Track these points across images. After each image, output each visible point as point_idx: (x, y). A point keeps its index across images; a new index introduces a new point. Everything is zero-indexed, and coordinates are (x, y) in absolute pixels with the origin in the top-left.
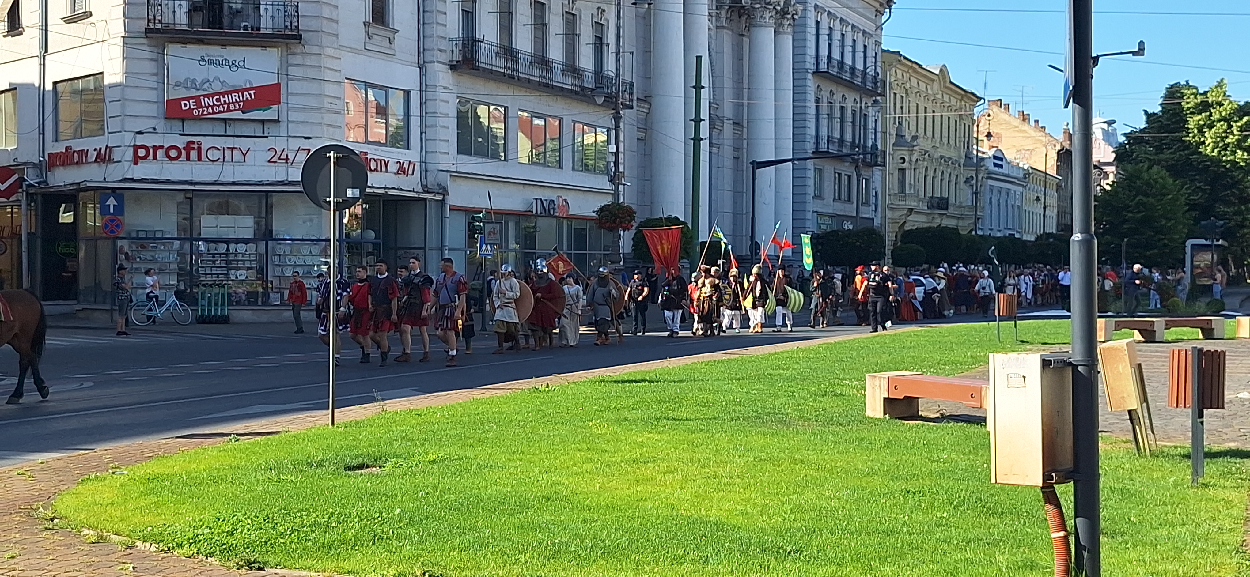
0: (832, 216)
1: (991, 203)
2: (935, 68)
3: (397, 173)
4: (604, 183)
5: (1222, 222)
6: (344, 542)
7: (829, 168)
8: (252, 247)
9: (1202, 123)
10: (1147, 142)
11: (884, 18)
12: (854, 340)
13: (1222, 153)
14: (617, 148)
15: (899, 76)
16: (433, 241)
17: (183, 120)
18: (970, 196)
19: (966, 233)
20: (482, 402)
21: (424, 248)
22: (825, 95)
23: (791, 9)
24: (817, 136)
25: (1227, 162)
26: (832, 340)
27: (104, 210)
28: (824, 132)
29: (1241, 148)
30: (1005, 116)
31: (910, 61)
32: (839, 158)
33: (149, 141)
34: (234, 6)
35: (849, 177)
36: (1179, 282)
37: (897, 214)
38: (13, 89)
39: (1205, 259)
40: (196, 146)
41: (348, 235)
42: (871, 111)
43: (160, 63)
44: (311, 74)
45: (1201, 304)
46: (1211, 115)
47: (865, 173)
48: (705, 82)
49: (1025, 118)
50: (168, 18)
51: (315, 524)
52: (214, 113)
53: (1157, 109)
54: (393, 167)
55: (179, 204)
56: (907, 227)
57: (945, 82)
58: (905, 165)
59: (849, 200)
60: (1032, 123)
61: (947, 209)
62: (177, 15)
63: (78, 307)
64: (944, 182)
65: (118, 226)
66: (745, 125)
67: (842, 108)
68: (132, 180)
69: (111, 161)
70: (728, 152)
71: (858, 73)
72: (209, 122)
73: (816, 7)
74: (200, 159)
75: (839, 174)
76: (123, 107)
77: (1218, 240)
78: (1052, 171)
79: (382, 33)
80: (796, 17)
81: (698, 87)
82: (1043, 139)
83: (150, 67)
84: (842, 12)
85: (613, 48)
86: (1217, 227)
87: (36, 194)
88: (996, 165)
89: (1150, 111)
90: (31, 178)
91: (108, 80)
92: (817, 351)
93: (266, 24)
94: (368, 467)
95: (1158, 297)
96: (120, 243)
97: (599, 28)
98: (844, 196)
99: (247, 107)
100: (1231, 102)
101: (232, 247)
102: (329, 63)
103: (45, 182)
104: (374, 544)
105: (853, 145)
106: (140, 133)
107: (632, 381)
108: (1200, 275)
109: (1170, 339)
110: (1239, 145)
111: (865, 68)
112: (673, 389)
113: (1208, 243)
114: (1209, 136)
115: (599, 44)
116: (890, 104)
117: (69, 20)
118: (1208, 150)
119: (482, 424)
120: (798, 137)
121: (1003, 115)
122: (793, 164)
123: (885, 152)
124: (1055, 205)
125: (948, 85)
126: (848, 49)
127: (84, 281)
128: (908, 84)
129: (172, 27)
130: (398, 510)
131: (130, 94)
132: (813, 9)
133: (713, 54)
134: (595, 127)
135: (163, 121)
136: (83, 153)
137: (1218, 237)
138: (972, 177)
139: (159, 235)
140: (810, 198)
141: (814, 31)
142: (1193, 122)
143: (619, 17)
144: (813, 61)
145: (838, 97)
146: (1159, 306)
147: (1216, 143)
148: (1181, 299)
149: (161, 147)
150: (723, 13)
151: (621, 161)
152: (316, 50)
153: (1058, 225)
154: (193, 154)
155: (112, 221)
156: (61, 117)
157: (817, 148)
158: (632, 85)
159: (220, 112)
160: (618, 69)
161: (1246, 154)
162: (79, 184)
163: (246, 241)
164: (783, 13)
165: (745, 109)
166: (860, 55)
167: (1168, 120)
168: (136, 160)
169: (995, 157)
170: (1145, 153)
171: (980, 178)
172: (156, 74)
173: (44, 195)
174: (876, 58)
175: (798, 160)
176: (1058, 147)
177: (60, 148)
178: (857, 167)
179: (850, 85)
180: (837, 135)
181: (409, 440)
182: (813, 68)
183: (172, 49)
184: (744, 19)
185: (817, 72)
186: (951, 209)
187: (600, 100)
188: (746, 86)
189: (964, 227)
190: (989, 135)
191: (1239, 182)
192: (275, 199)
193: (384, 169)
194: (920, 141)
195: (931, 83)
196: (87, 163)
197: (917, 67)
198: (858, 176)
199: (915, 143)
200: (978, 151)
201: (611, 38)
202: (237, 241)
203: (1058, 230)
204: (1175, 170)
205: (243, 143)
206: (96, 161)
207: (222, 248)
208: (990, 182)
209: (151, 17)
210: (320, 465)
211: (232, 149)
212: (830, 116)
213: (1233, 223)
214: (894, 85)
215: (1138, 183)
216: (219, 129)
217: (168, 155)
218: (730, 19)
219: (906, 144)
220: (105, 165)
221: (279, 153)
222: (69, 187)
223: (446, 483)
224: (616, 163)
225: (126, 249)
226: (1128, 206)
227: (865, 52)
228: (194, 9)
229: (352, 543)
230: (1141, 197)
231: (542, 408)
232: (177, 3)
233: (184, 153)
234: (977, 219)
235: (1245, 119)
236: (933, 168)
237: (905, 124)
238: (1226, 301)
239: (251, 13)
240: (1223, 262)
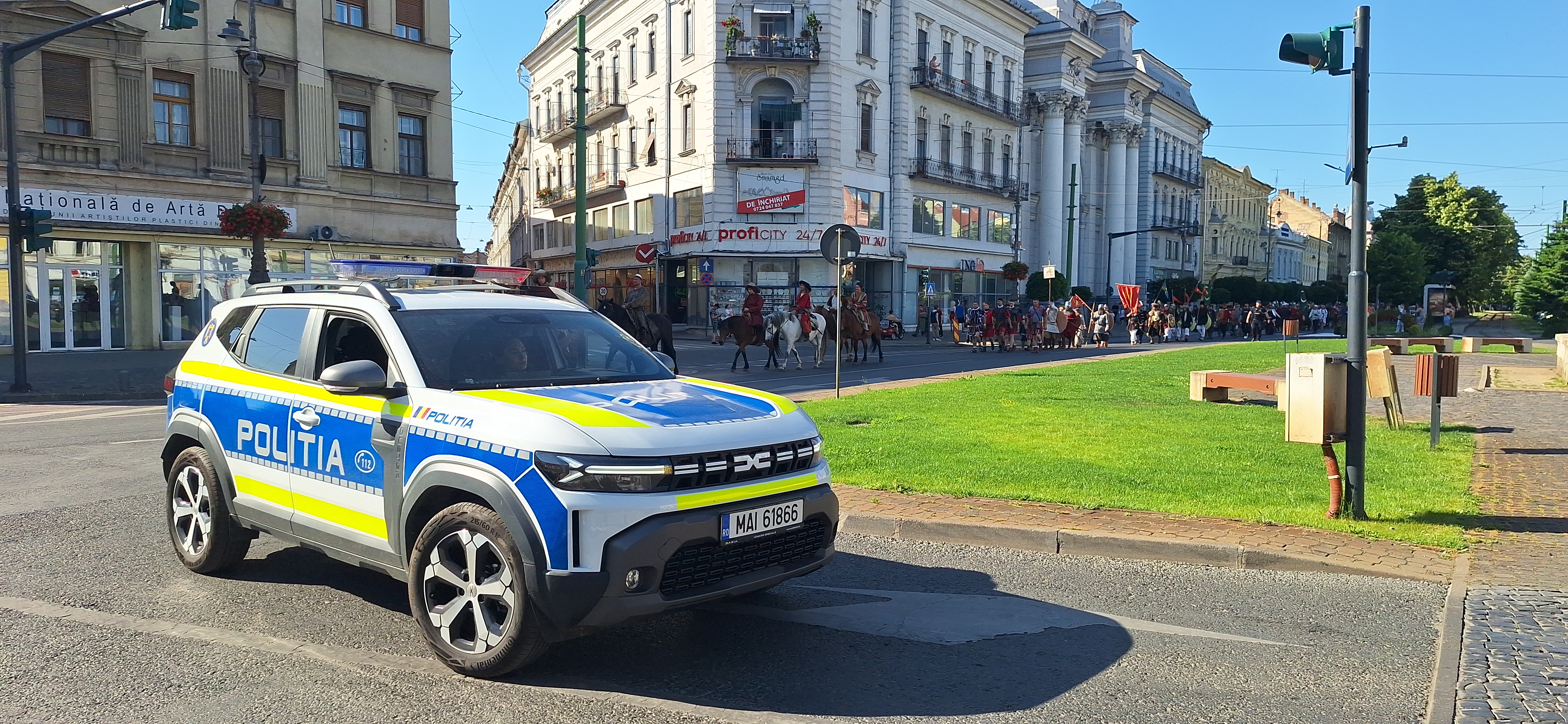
0: (1164, 270)
1: (1279, 260)
2: (1241, 169)
3: (875, 245)
4: (1008, 250)
5: (1452, 272)
6: (849, 465)
7: (1163, 237)
8: (787, 291)
9: (1438, 203)
10: (1397, 217)
11: (1204, 135)
12: (1180, 351)
13: (1454, 224)
14: (1017, 226)
15: (1215, 174)
16: (896, 287)
17: (747, 214)
18: (1264, 256)
19: (1260, 280)
20: (929, 386)
21: (893, 292)
22: (1161, 188)
23: (1138, 131)
24: (1155, 217)
25: (1457, 230)
26: (1164, 351)
27: (702, 269)
28: (1160, 213)
29: (1468, 221)
30: (1291, 201)
31: (1223, 164)
32: (1170, 230)
33: (728, 227)
34: (778, 143)
35: (1177, 243)
36: (1418, 314)
37: (1210, 268)
38: (651, 197)
39: (1440, 297)
40: (755, 230)
41: (844, 284)
42: (1194, 198)
43: (734, 179)
44: (824, 183)
45: (1435, 329)
46: (1445, 197)
47: (1188, 240)
48: (1077, 181)
49: (1305, 201)
50: (739, 152)
51: (831, 454)
52: (766, 209)
53: (1405, 194)
54: (872, 241)
55: (745, 265)
56: (1218, 277)
57: (1247, 178)
58: (1216, 235)
59: (1177, 258)
60: (1311, 205)
61: (1247, 264)
62: (745, 150)
63: (687, 327)
64: (1245, 246)
65: (710, 279)
66: (1104, 209)
67: (1173, 197)
68: (718, 251)
69: (706, 239)
70: (1092, 227)
71: (1184, 173)
72: (763, 215)
73: (1156, 129)
74: (757, 238)
75: (1170, 242)
76: (713, 206)
77: (1449, 285)
78: (1325, 238)
79: (867, 156)
80: (1141, 136)
81: (1073, 185)
82: (1319, 216)
83: (728, 182)
84: (1173, 131)
85: (1015, 161)
86: (1449, 276)
87: (664, 260)
88: (1283, 234)
89: (1400, 195)
90: (661, 251)
91: (705, 191)
92: (1153, 358)
93: (797, 153)
94: (860, 423)
95: (1402, 324)
96: (711, 289)
97: (1007, 148)
98: (1173, 256)
99: (785, 205)
100: (1461, 188)
101: (775, 291)
102: (834, 177)
103: (669, 253)
104: (867, 467)
105: (1180, 221)
106: (722, 222)
107: (1027, 375)
108: (1434, 310)
109: (1412, 353)
110: (1466, 218)
111: (1190, 170)
112: (1055, 381)
113: (1442, 287)
114: (1444, 213)
115: (1006, 158)
116: (1207, 193)
117: (682, 155)
118: (1442, 222)
119: (930, 399)
120: (1141, 217)
121: (1288, 200)
122: (1138, 234)
123: (1203, 226)
124: (1327, 261)
125: (1250, 180)
126: (1178, 157)
127: (690, 313)
128: (1221, 180)
129: (741, 157)
130: (881, 449)
131: (718, 199)
132: (1154, 131)
133: (1083, 163)
134: (1002, 213)
135: (736, 215)
136: (690, 235)
137: (1449, 283)
138: (1266, 243)
139: (733, 284)
140: (1149, 258)
141: (1154, 146)
142: (1432, 202)
143: (1020, 141)
144: (1153, 165)
145: (1170, 189)
146: (1403, 331)
147: (1449, 218)
148: (1420, 325)
149: (735, 231)
150: (1091, 135)
151: (1019, 235)
152: (826, 169)
153: (1328, 275)
154: (753, 235)
155: (707, 276)
156: (678, 215)
157: (1154, 224)
158: (1027, 185)
159: (769, 209)
160: (1019, 175)
161: (1471, 224)
162: (687, 254)
163: (783, 288)
164: (1133, 134)
165: (1105, 199)
166: (1186, 161)
167: (1413, 200)
168: (721, 239)
169: (1283, 229)
170: (1395, 224)
171: (1271, 243)
172: (732, 187)
173: (668, 260)
174: (1198, 162)
175: (1141, 232)
176: (1330, 222)
177: (677, 233)
178: (1183, 236)
179: (1179, 181)
180: (1169, 215)
181: (885, 407)
182: (1153, 170)
183: (742, 170)
184: (1105, 139)
185: (1155, 173)
186: (1249, 265)
187: (1007, 195)
188: (1105, 183)
189: (1259, 277)
190: (1279, 214)
191: (1467, 244)
192: (801, 263)
193: (868, 242)
194: (1229, 218)
195: (1237, 178)
196: (693, 241)
197: (1227, 168)
198: (1184, 242)
199: (1225, 220)
200: (1270, 225)
201: (1014, 154)
202: (778, 288)
203: (1328, 278)
204: (1418, 236)
205: (782, 228)
206: (697, 240)
207: (770, 292)
208: (1279, 246)
209: (730, 152)
210: (832, 420)
211: (776, 231)
212: (1164, 203)
213: (1460, 273)
214: (1211, 181)
215: (1390, 245)
216: (768, 219)
217: (738, 236)
218: (1095, 139)
219: (1219, 221)
220: (702, 242)
221: (803, 233)
222: (682, 256)
223: (909, 433)
224: (1016, 236)
225: (714, 292)
226: (1382, 261)
227: (1190, 159)
228: (754, 145)
229: (853, 467)
230: (1391, 255)
231: (968, 390)
232: (745, 142)
233: (747, 234)
234: (1269, 271)
235: (1472, 199)
236: (1238, 236)
237: (1218, 207)
238: (1454, 327)
239: (788, 146)
240: (1452, 300)
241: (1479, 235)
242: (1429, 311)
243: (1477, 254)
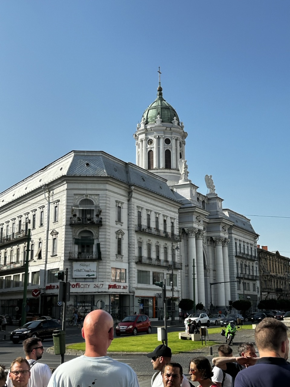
0: (244, 295)
3: (123, 289)
11: (256, 240)
16: (131, 305)
17: (76, 279)
22: (239, 262)
23: (227, 240)
28: (240, 272)
31: (267, 251)
35: (249, 283)
38: (39, 271)
40: (78, 284)
42: (254, 265)
43: (71, 265)
44: (104, 267)
55: (74, 298)
58: (266, 280)
59: (249, 290)
62: (75, 255)
64: (280, 284)
66: (216, 271)
67: (245, 265)
71: (249, 255)
72: (81, 279)
74: (79, 287)
75: (245, 283)
79: (120, 256)
83: (69, 267)
84: (243, 239)
85: (177, 255)
90: (42, 292)
91: (60, 270)
93: (94, 256)
97: (173, 250)
101: (85, 307)
102: (108, 264)
103: (45, 293)
115: (173, 254)
117: (52, 256)
120: (232, 273)
125: (279, 256)
126: (246, 249)
128: (266, 257)
129: (74, 258)
132: (234, 240)
136: (54, 286)
140: (236, 290)
141: (235, 245)
145: (243, 262)
152: (105, 261)
156: (49, 278)
157: (238, 276)
158: (182, 263)
162: (53, 294)
164: (225, 242)
165: (216, 266)
173: (44, 296)
174: (255, 251)
177: (49, 285)
179: (247, 259)
182: (235, 255)
183: (74, 263)
184: (214, 243)
192: (95, 296)
193: (120, 288)
195: (273, 256)
201: (176, 252)
205: (89, 283)
206: (57, 288)
209: (70, 256)
211: (86, 285)
212: (241, 267)
214: (261, 258)
216: (83, 280)
218: (211, 244)
221: (96, 285)
222: (50, 294)
227: (251, 249)
228: (79, 254)
236: (277, 280)
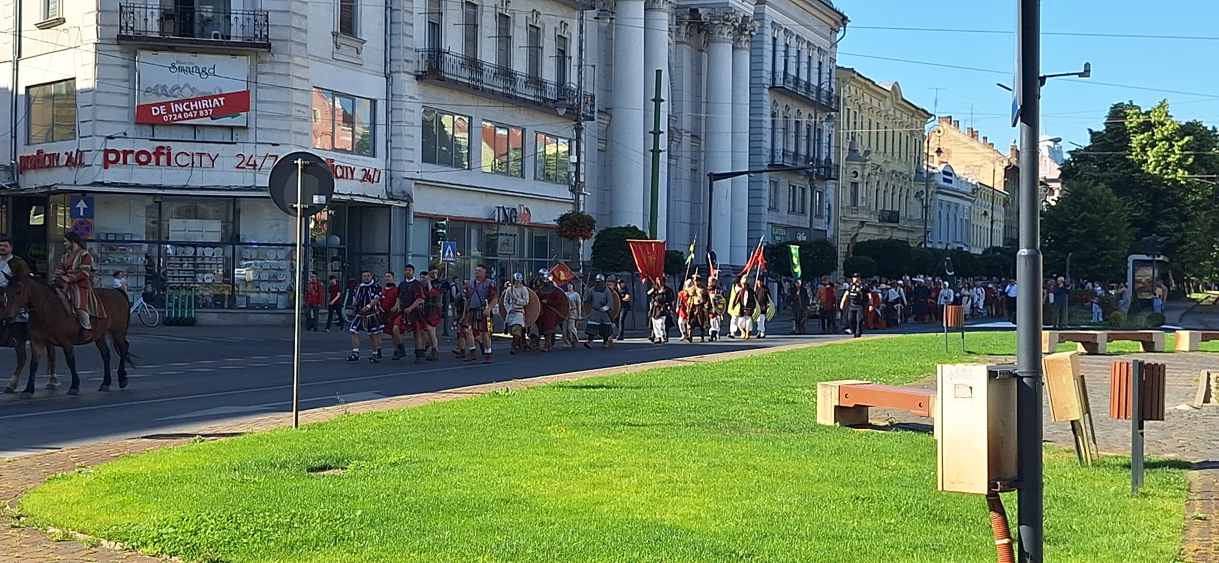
0: (786, 228)
1: (940, 217)
2: (888, 85)
3: (363, 180)
4: (565, 193)
5: (1163, 239)
6: (306, 542)
7: (784, 181)
8: (219, 251)
9: (1144, 142)
10: (1092, 160)
11: (839, 36)
12: (806, 349)
13: (1164, 171)
14: (579, 159)
15: (853, 92)
16: (397, 247)
17: (153, 125)
18: (920, 210)
19: (915, 245)
20: (443, 406)
21: (388, 254)
22: (781, 110)
23: (748, 26)
24: (773, 150)
25: (1168, 180)
26: (784, 348)
27: (74, 213)
28: (779, 145)
29: (1181, 168)
30: (955, 133)
31: (864, 78)
32: (795, 171)
33: (120, 145)
34: (205, 14)
35: (803, 190)
36: (1120, 296)
37: (849, 227)
39: (1147, 274)
40: (165, 151)
41: (313, 240)
42: (825, 126)
43: (131, 68)
44: (280, 82)
45: (1142, 318)
46: (1153, 134)
47: (818, 186)
48: (664, 95)
49: (974, 134)
50: (140, 26)
51: (277, 524)
52: (184, 119)
53: (1102, 128)
54: (358, 174)
55: (148, 208)
56: (859, 240)
57: (897, 99)
58: (858, 179)
59: (803, 212)
60: (981, 139)
61: (898, 222)
62: (149, 22)
64: (895, 196)
65: (87, 229)
66: (703, 138)
67: (797, 122)
68: (102, 184)
69: (82, 165)
70: (686, 164)
71: (813, 89)
72: (179, 128)
73: (773, 23)
74: (169, 164)
75: (794, 187)
76: (94, 112)
77: (1159, 256)
78: (1000, 187)
79: (349, 43)
80: (753, 33)
81: (658, 101)
82: (992, 155)
83: (122, 73)
84: (798, 29)
85: (575, 61)
86: (1159, 243)
87: (8, 196)
88: (945, 180)
89: (1095, 130)
90: (3, 180)
91: (80, 85)
92: (770, 359)
93: (236, 33)
94: (330, 468)
95: (1100, 310)
97: (562, 41)
98: (798, 208)
99: (217, 113)
100: (1172, 122)
101: (200, 250)
102: (297, 71)
103: (17, 185)
104: (335, 545)
105: (807, 158)
106: (110, 138)
107: (590, 387)
108: (1141, 290)
109: (1112, 351)
110: (1180, 164)
111: (820, 84)
112: (630, 395)
113: (1149, 258)
114: (1151, 155)
115: (562, 56)
116: (843, 119)
117: (42, 26)
118: (1150, 168)
119: (443, 427)
120: (754, 150)
121: (952, 132)
122: (750, 176)
123: (838, 166)
124: (1002, 219)
125: (900, 101)
126: (804, 66)
128: (861, 100)
129: (143, 34)
130: (359, 512)
131: (101, 99)
132: (770, 26)
133: (673, 69)
134: (557, 138)
135: (133, 127)
136: (55, 157)
137: (1159, 253)
138: (922, 191)
139: (127, 238)
140: (765, 210)
141: (771, 48)
142: (1136, 141)
143: (581, 32)
144: (770, 76)
145: (793, 112)
146: (1101, 319)
147: (1158, 162)
148: (1122, 313)
149: (132, 152)
150: (683, 28)
151: (582, 171)
152: (284, 58)
153: (1005, 239)
154: (163, 159)
155: (82, 223)
156: (34, 120)
157: (773, 161)
158: (593, 97)
159: (190, 118)
160: (580, 82)
161: (1186, 173)
162: (49, 187)
163: (213, 245)
164: (742, 29)
165: (703, 122)
166: (815, 71)
167: (1112, 138)
168: (107, 164)
169: (945, 172)
170: (1090, 170)
171: (930, 193)
172: (127, 81)
173: (14, 197)
174: (830, 74)
176: (1006, 164)
177: (32, 152)
178: (811, 180)
179: (805, 100)
180: (792, 148)
181: (371, 443)
182: (770, 83)
183: (144, 56)
184: (703, 34)
185: (773, 88)
186: (901, 222)
187: (562, 112)
188: (704, 100)
189: (914, 240)
190: (939, 151)
191: (1180, 200)
192: (242, 204)
193: (350, 176)
194: (872, 155)
195: (883, 99)
196: (58, 166)
197: (870, 84)
198: (813, 188)
199: (868, 158)
200: (928, 166)
201: (573, 51)
202: (205, 245)
203: (1004, 244)
204: (1118, 187)
205: (212, 149)
206: (66, 165)
207: (190, 251)
208: (940, 197)
209: (123, 25)
210: (283, 466)
211: (201, 154)
212: (786, 130)
213: (1173, 239)
214: (848, 101)
215: (1083, 199)
216: (189, 135)
217: (137, 160)
218: (689, 35)
219: (859, 158)
220: (75, 169)
221: (247, 159)
222: (39, 190)
223: (407, 485)
224: (577, 173)
225: (95, 251)
226: (1073, 222)
227: (820, 69)
228: (165, 17)
229: (313, 544)
230: (1085, 213)
231: (502, 412)
232: (149, 11)
233: (153, 158)
234: (927, 232)
235: (1187, 139)
236: (885, 183)
237: (858, 139)
238: (1166, 315)
239: (221, 22)
240: (1164, 278)
241: (1195, 188)
242: (1135, 292)
243: (1194, 214)
